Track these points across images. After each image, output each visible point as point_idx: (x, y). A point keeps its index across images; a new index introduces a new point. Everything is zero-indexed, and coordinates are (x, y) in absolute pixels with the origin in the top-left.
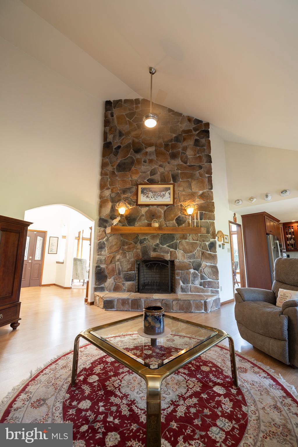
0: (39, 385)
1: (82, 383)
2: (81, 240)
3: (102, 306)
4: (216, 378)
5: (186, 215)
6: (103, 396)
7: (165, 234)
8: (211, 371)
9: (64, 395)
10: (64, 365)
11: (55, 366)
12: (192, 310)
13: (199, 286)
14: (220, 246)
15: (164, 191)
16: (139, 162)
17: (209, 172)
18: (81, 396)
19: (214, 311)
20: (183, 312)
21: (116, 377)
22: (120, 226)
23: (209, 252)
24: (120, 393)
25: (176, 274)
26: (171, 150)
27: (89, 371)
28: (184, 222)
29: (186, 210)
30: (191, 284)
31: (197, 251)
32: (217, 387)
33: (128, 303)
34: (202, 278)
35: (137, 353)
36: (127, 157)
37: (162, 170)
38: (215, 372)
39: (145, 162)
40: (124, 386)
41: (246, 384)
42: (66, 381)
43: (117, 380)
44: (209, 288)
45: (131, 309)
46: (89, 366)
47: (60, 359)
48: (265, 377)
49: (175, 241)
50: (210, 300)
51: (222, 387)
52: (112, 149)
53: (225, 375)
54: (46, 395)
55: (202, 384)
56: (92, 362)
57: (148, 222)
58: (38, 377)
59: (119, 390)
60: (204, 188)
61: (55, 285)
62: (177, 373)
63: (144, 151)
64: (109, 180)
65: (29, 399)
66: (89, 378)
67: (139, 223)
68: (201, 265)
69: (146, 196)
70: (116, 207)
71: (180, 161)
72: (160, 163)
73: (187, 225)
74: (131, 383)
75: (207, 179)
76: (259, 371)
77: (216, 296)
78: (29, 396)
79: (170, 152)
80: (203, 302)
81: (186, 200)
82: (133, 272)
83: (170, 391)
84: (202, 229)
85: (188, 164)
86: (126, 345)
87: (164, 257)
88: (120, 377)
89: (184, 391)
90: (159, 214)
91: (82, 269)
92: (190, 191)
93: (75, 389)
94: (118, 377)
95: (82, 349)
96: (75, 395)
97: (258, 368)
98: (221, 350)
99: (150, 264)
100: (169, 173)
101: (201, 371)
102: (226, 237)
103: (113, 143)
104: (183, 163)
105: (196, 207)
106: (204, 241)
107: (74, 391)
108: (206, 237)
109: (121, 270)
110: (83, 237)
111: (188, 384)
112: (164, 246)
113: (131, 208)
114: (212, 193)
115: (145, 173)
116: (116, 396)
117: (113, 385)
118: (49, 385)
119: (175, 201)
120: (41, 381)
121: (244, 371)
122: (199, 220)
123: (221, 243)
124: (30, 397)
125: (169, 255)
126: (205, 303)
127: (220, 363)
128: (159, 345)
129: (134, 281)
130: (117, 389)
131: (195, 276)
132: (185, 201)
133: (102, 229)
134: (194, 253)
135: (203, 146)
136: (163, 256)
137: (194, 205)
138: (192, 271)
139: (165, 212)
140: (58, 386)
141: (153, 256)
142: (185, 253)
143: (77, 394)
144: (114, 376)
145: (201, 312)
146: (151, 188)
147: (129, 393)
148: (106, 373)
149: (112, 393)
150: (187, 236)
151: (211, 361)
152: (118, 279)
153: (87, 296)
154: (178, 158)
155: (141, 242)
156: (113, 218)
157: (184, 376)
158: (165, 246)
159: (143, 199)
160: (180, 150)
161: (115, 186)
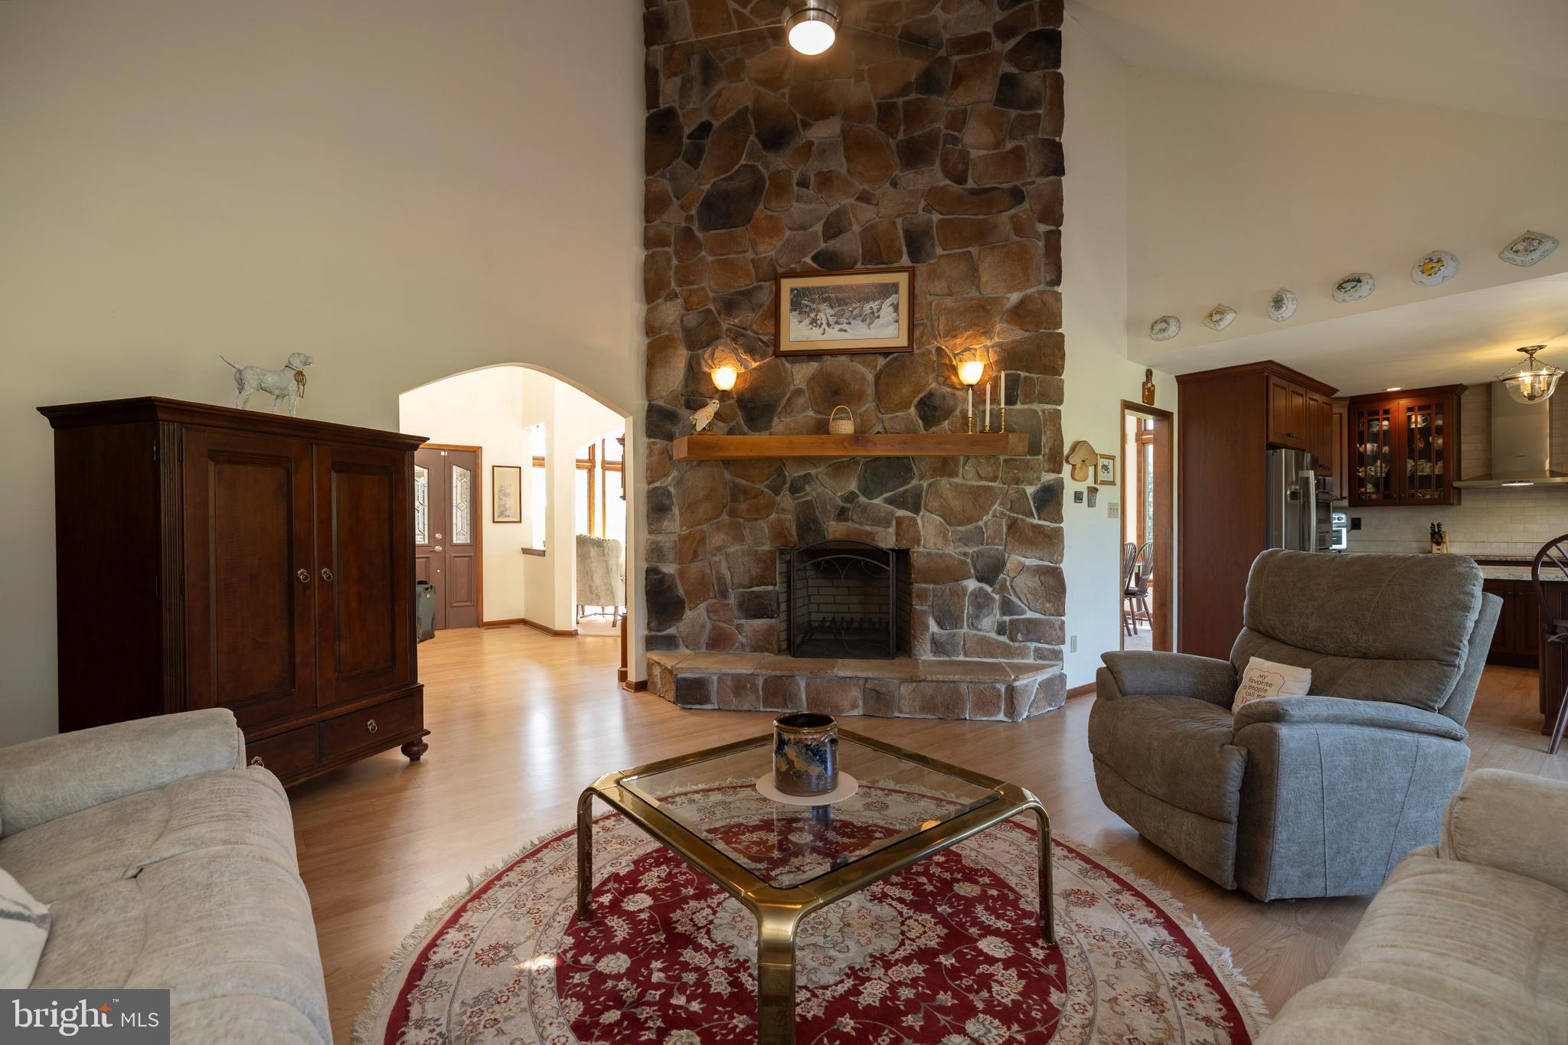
0: (493, 911)
1: (606, 913)
2: (598, 471)
3: (672, 696)
4: (993, 917)
5: (955, 388)
6: (663, 945)
7: (877, 459)
8: (983, 898)
9: (559, 938)
10: (558, 864)
11: (534, 865)
12: (963, 711)
13: (993, 635)
14: (1078, 497)
15: (874, 300)
16: (780, 187)
17: (1053, 213)
18: (603, 943)
19: (1041, 718)
20: (933, 717)
21: (702, 902)
22: (720, 434)
23: (1036, 521)
24: (709, 941)
25: (914, 595)
26: (902, 128)
27: (628, 884)
28: (948, 413)
29: (954, 370)
30: (965, 629)
31: (993, 518)
32: (991, 939)
33: (754, 688)
34: (1007, 607)
35: (767, 840)
36: (737, 167)
37: (867, 214)
38: (995, 899)
39: (803, 183)
40: (721, 925)
41: (1081, 936)
42: (563, 906)
43: (702, 909)
44: (1028, 644)
45: (764, 707)
46: (627, 870)
47: (545, 846)
48: (1146, 921)
49: (914, 482)
50: (1029, 683)
51: (1007, 940)
52: (681, 137)
53: (1023, 910)
54: (512, 937)
55: (946, 931)
56: (636, 858)
57: (819, 416)
58: (490, 893)
59: (708, 933)
60: (1028, 280)
61: (523, 622)
62: (878, 899)
63: (798, 142)
64: (675, 262)
65: (469, 942)
66: (625, 900)
67: (787, 420)
68: (1004, 564)
69: (807, 321)
70: (703, 363)
71: (939, 174)
72: (859, 187)
73: (958, 426)
74: (743, 918)
75: (1041, 244)
76: (1134, 902)
77: (1049, 669)
78: (468, 937)
79: (901, 136)
80: (1002, 688)
81: (956, 328)
82: (770, 588)
83: (851, 944)
84: (1013, 438)
85: (970, 184)
86: (739, 817)
87: (873, 539)
88: (714, 901)
89: (889, 944)
90: (857, 387)
91: (608, 572)
92: (974, 293)
93: (587, 925)
94: (706, 901)
95: (608, 821)
96: (587, 939)
97: (1133, 895)
98: (1031, 839)
99: (827, 562)
100: (894, 224)
101: (951, 898)
102: (1106, 462)
103: (680, 112)
104: (947, 182)
105: (993, 357)
106: (1017, 481)
107: (586, 930)
108: (1028, 467)
109: (728, 581)
110: (607, 459)
111: (905, 928)
112: (874, 501)
113: (754, 365)
114: (1058, 297)
115: (805, 229)
116: (698, 947)
117: (691, 920)
118: (520, 911)
119: (917, 334)
120: (496, 902)
121: (1084, 901)
122: (1003, 405)
123: (1082, 487)
124: (471, 940)
125: (892, 530)
126: (1011, 690)
127: (1018, 876)
128: (837, 818)
129: (772, 618)
130: (704, 931)
131: (981, 602)
132: (952, 332)
133: (660, 443)
134: (981, 523)
135: (1033, 103)
136: (869, 534)
137: (985, 346)
138: (972, 584)
139: (878, 377)
140: (544, 917)
141: (838, 536)
142: (948, 524)
143: (594, 938)
144: (697, 897)
145: (993, 719)
146: (826, 288)
147: (735, 943)
148: (675, 889)
149: (688, 941)
150: (957, 465)
151: (991, 869)
152: (721, 613)
153: (624, 663)
154: (932, 163)
155: (795, 489)
156: (695, 404)
157: (899, 906)
158: (878, 501)
159: (798, 332)
160: (940, 126)
161: (695, 287)
